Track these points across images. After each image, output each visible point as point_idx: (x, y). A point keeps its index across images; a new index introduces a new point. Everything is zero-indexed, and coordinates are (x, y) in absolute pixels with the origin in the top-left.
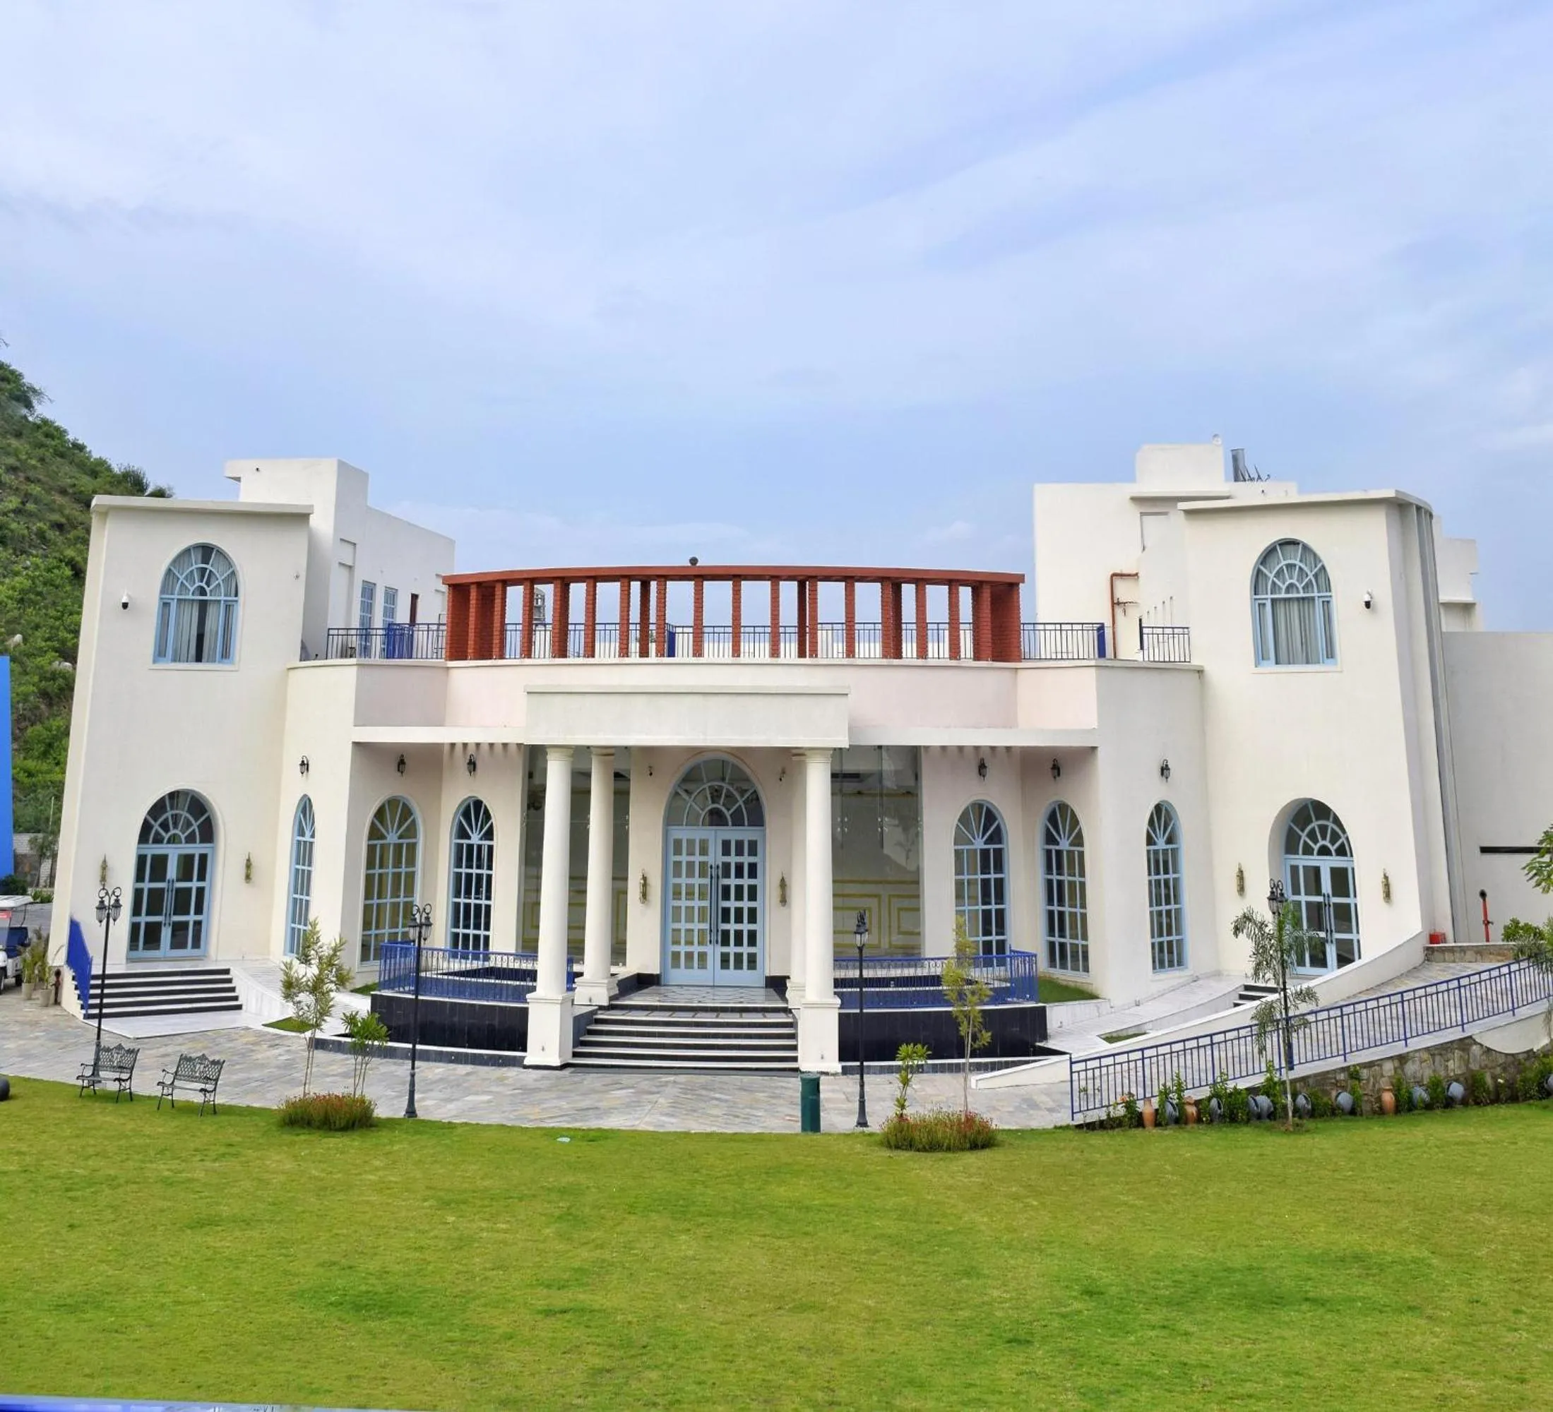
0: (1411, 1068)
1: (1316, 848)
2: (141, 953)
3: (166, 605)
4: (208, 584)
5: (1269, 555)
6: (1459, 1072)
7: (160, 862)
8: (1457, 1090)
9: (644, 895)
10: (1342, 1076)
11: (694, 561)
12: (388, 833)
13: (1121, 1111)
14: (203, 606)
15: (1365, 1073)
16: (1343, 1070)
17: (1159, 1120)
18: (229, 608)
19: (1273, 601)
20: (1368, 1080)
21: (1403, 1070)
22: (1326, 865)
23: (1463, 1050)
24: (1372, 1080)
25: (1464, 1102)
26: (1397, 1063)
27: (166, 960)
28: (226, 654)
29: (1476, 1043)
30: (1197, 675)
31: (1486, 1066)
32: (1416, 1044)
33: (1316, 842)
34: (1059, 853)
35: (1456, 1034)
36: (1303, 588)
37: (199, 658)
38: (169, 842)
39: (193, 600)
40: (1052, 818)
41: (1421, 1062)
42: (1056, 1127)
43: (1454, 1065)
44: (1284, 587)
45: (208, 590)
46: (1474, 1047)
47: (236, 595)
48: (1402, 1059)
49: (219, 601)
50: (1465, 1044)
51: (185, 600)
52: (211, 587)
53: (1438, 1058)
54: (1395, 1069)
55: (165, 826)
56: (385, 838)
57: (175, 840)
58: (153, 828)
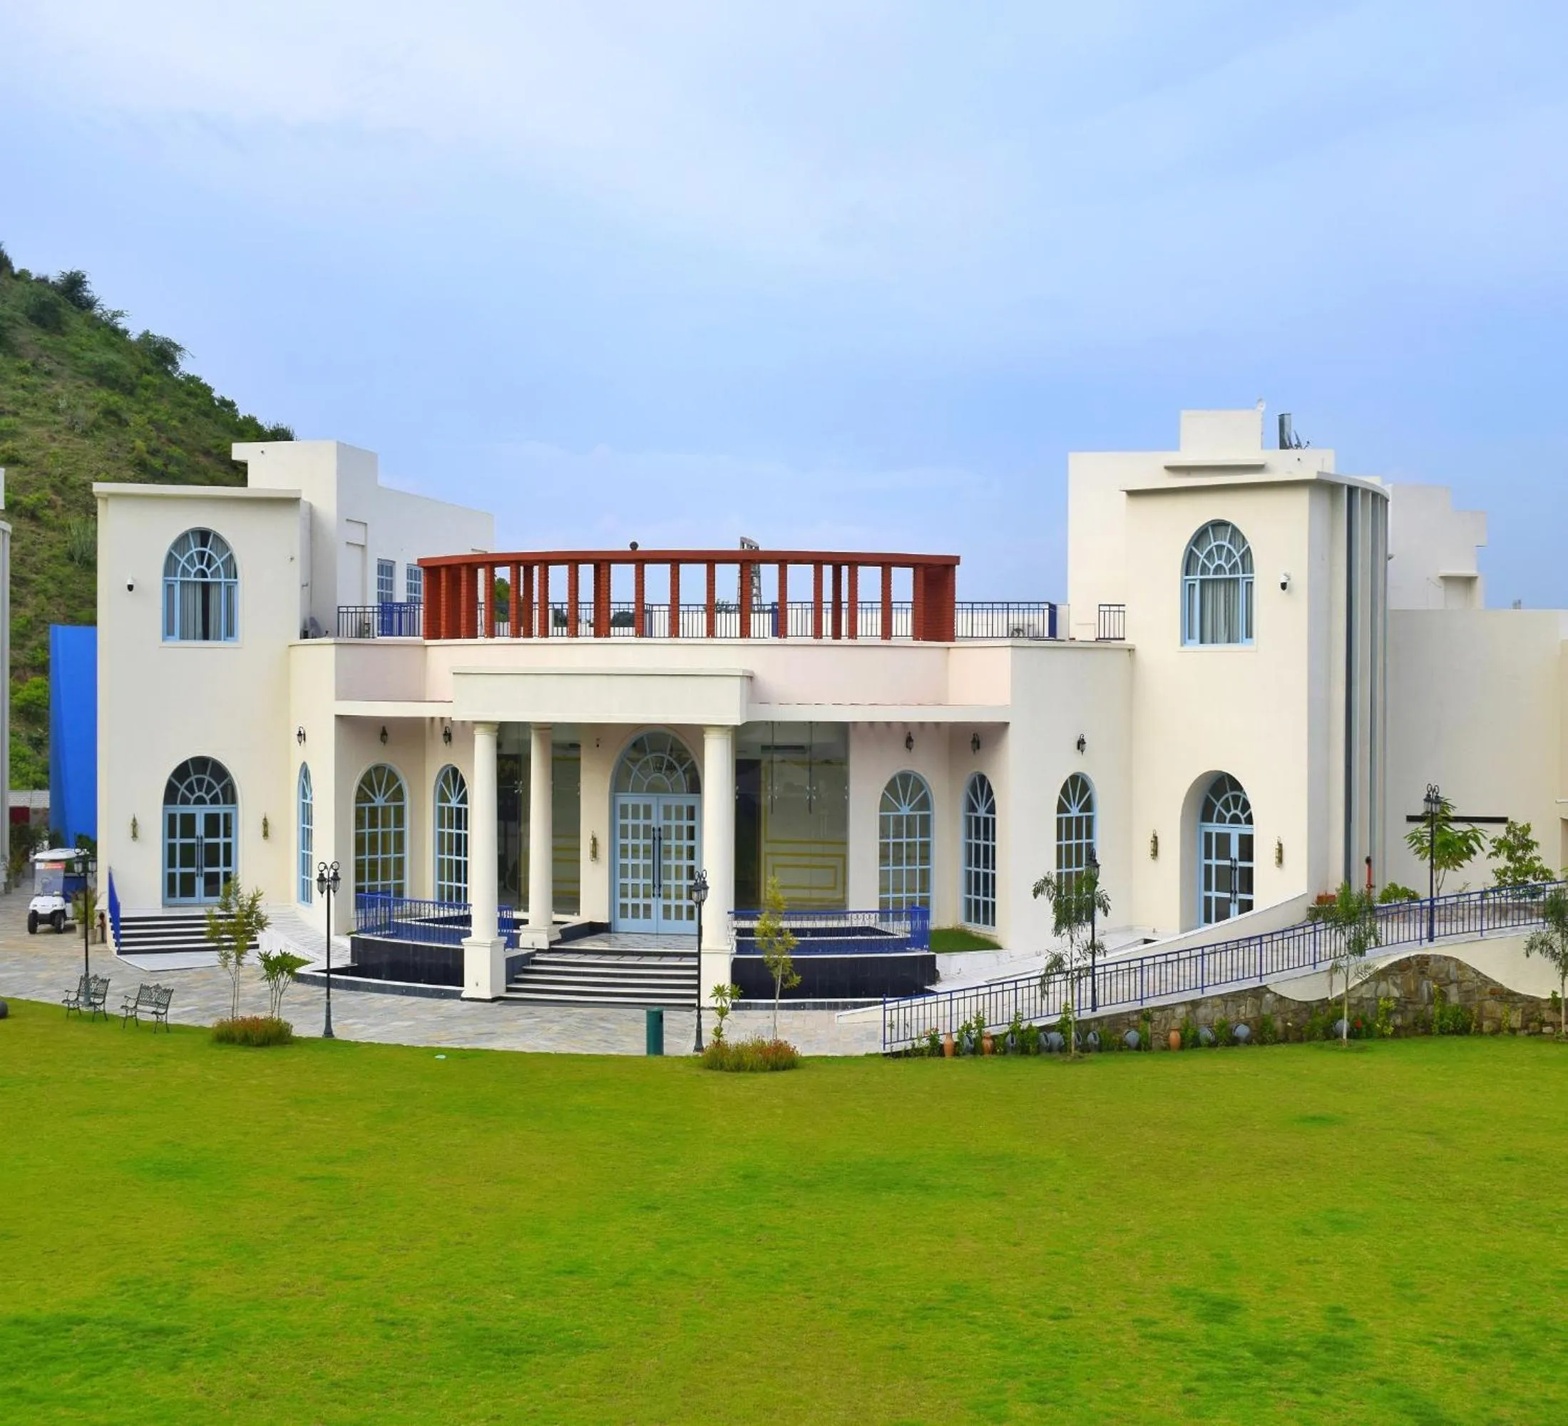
0: (1202, 1012)
1: (1228, 816)
2: (178, 899)
3: (170, 587)
4: (208, 566)
5: (1200, 537)
6: (1249, 1016)
7: (189, 820)
8: (1242, 1031)
9: (594, 854)
10: (1135, 1017)
11: (634, 546)
12: (375, 795)
13: (925, 1043)
14: (206, 587)
15: (1157, 1016)
16: (1137, 1012)
17: (956, 1052)
18: (230, 589)
19: (1202, 581)
20: (1160, 1022)
21: (1195, 1013)
22: (1235, 832)
23: (1256, 998)
24: (1163, 1021)
25: (1248, 1041)
26: (1189, 1008)
27: (199, 905)
28: (230, 632)
29: (1270, 992)
30: (1128, 653)
31: (1278, 1012)
32: (1210, 992)
33: (1228, 810)
34: (977, 819)
35: (1255, 983)
36: (1230, 569)
37: (206, 636)
38: (195, 803)
39: (196, 582)
40: (973, 788)
41: (1213, 1007)
43: (1247, 1010)
44: (1212, 568)
45: (208, 572)
46: (1268, 995)
47: (236, 577)
48: (1195, 1004)
49: (220, 583)
50: (1259, 992)
51: (188, 582)
52: (212, 569)
53: (1230, 1004)
54: (1187, 1013)
55: (190, 789)
56: (373, 801)
57: (200, 801)
58: (179, 790)
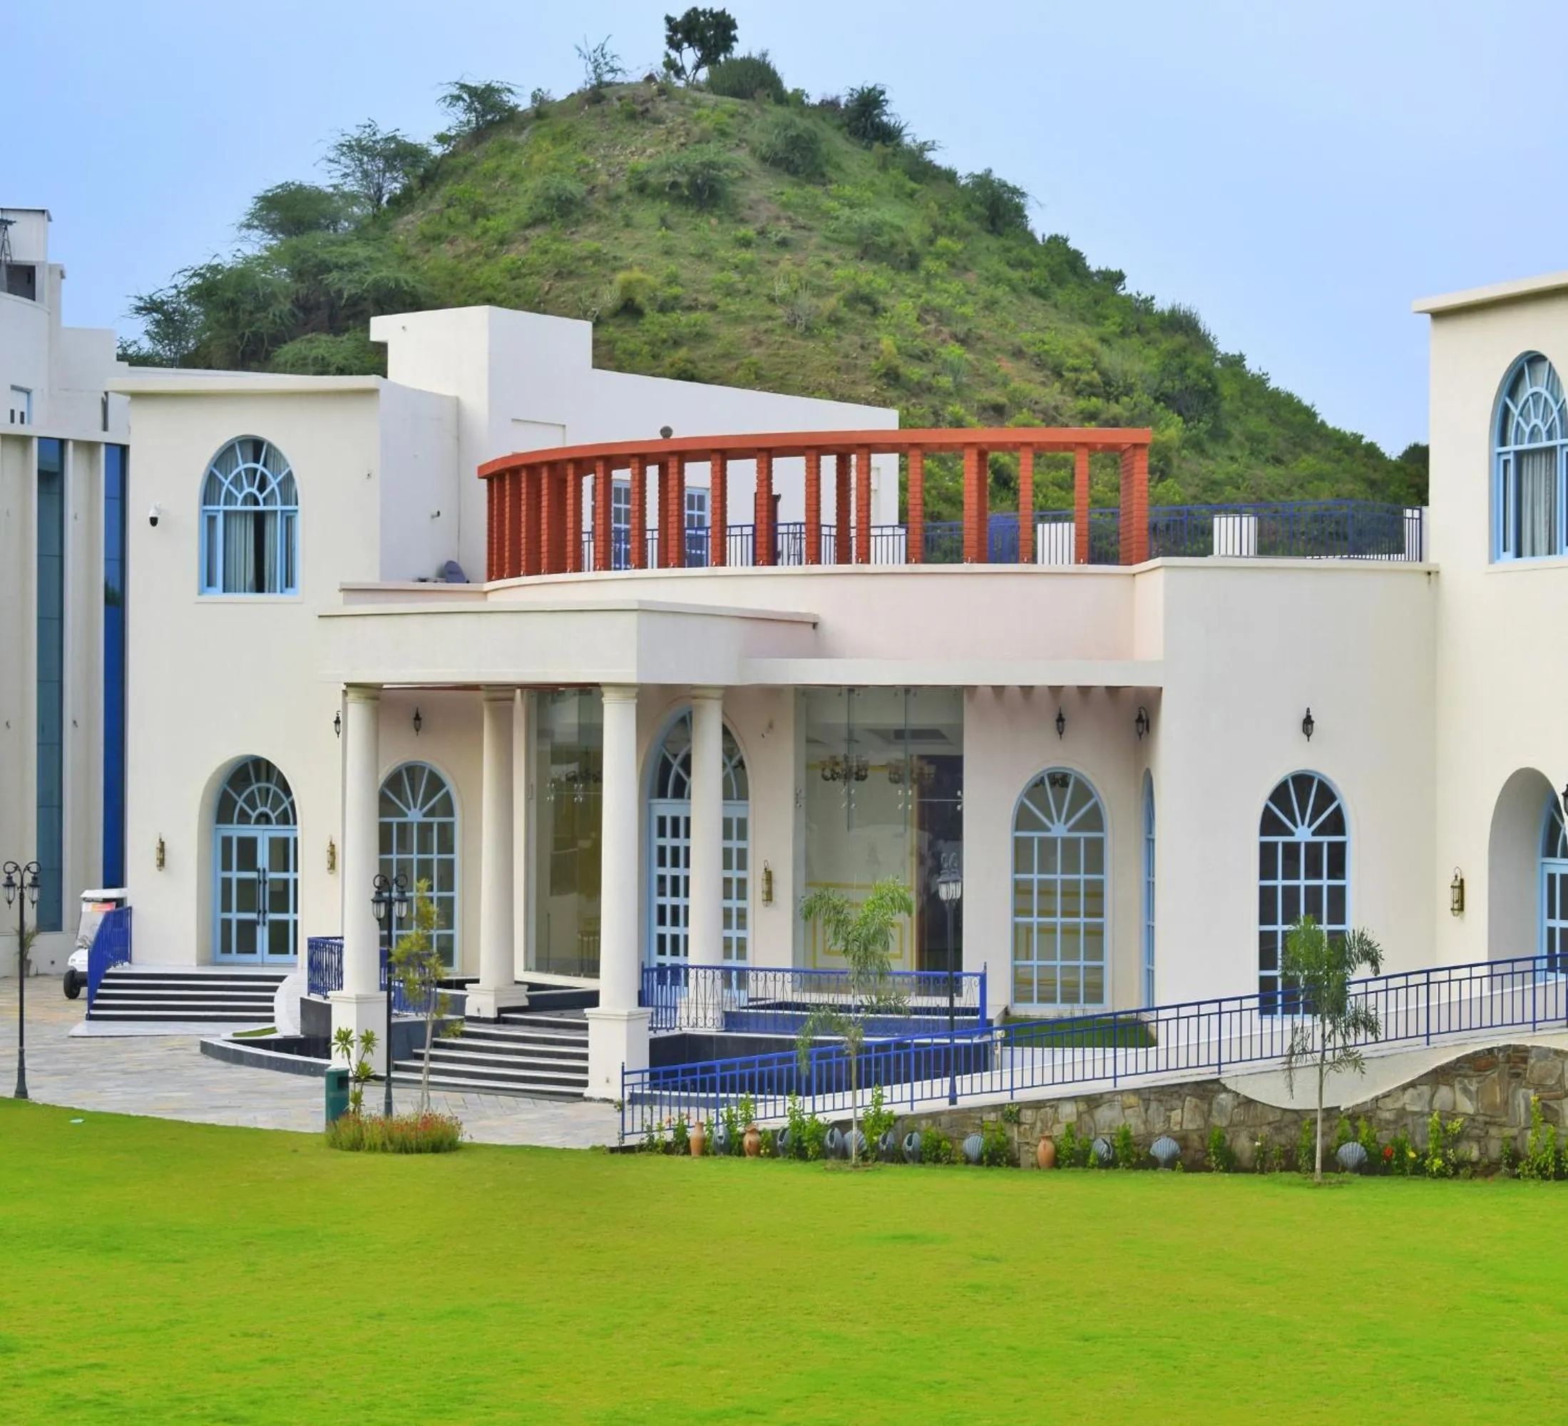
0: (1104, 1115)
2: (234, 957)
3: (212, 520)
4: (262, 488)
6: (1192, 1126)
7: (248, 846)
8: (1163, 1147)
10: (993, 1116)
11: (666, 432)
13: (669, 1136)
14: (260, 519)
15: (1027, 1115)
16: (995, 1108)
17: (706, 1149)
18: (289, 519)
20: (1033, 1126)
21: (1092, 1117)
23: (1201, 1098)
24: (1039, 1124)
25: (1170, 1163)
26: (1082, 1107)
27: (260, 964)
28: (289, 582)
29: (1225, 1090)
31: (1243, 1123)
32: (1123, 1084)
35: (1207, 1074)
37: (259, 587)
38: (258, 822)
39: (246, 512)
41: (1123, 1109)
42: (594, 1149)
43: (1185, 1117)
45: (260, 497)
46: (1223, 1096)
47: (297, 504)
48: (1093, 1101)
49: (276, 512)
50: (1206, 1090)
51: (236, 512)
52: (265, 494)
53: (1154, 1105)
54: (1079, 1115)
55: (251, 802)
56: (406, 815)
57: (264, 819)
58: (236, 803)
